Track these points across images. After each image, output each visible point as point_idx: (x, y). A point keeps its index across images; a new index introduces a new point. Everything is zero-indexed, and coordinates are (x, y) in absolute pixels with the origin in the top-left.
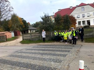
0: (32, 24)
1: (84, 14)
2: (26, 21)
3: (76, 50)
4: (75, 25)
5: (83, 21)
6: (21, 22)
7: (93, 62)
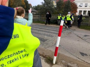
0: (34, 6)
1: (87, 4)
2: (28, 2)
3: (69, 32)
4: (75, 13)
5: (84, 11)
6: (23, 2)
7: (78, 41)
